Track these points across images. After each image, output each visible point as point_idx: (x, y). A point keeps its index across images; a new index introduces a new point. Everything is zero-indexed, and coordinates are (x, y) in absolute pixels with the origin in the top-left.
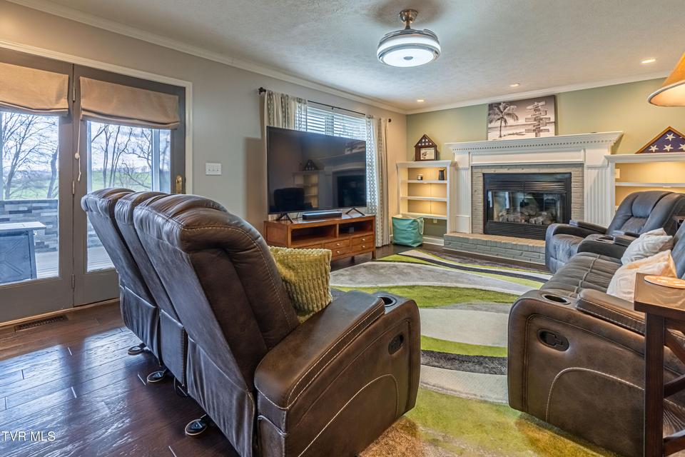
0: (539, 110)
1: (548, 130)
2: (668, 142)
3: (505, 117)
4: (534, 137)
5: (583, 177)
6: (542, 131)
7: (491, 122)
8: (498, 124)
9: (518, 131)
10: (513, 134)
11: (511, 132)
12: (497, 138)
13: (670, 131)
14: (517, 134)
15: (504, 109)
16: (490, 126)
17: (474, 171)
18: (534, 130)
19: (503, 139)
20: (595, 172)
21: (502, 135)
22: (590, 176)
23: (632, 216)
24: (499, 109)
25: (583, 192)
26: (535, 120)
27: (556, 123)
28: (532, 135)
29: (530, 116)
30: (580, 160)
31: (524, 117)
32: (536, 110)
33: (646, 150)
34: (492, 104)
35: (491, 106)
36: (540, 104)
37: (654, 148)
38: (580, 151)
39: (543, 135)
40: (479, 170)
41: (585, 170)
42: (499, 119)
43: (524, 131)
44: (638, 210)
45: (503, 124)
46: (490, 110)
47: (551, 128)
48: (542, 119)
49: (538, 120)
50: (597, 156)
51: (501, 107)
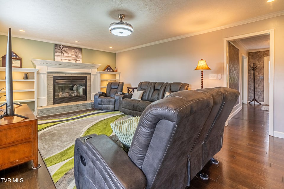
0: (77, 52)
1: (80, 61)
2: (109, 69)
3: (63, 52)
4: (75, 62)
5: (91, 78)
6: (77, 60)
7: (56, 52)
8: (60, 54)
9: (69, 59)
10: (67, 60)
11: (66, 59)
12: (60, 60)
13: (109, 66)
14: (68, 60)
15: (63, 48)
16: (56, 54)
17: (48, 75)
18: (75, 60)
19: (62, 61)
20: (94, 76)
21: (62, 59)
22: (92, 77)
23: (112, 88)
24: (60, 47)
25: (91, 83)
26: (75, 56)
27: (82, 58)
28: (74, 62)
29: (73, 54)
30: (90, 72)
31: (71, 54)
32: (75, 52)
33: (104, 70)
34: (57, 45)
35: (56, 45)
36: (77, 50)
37: (106, 70)
38: (90, 69)
39: (78, 62)
40: (51, 74)
41: (91, 76)
42: (60, 52)
43: (71, 59)
45: (62, 55)
46: (55, 47)
48: (77, 56)
50: (94, 71)
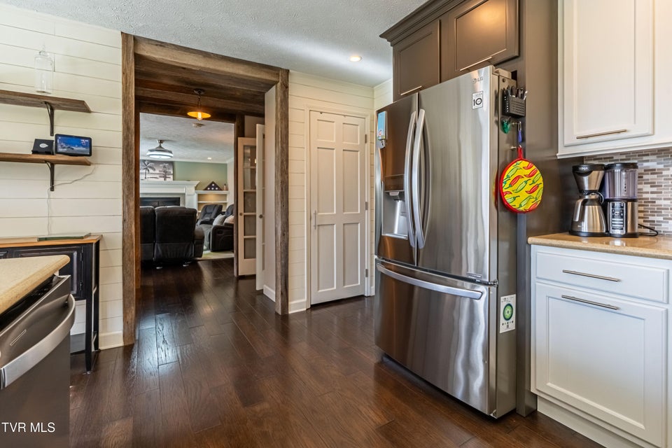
0: (166, 168)
1: (170, 178)
2: (213, 187)
3: (148, 168)
4: (164, 180)
6: (167, 178)
9: (155, 177)
10: (153, 178)
11: (152, 176)
13: (213, 183)
15: (148, 164)
18: (164, 177)
21: (147, 177)
24: (144, 163)
27: (173, 174)
29: (161, 170)
30: (184, 192)
31: (159, 170)
32: (164, 167)
33: (206, 189)
36: (167, 165)
37: (209, 189)
38: (184, 188)
39: (167, 180)
41: (186, 196)
42: (145, 169)
43: (158, 177)
44: (208, 211)
45: (147, 172)
47: (172, 177)
48: (167, 172)
49: (165, 172)
51: (146, 163)
